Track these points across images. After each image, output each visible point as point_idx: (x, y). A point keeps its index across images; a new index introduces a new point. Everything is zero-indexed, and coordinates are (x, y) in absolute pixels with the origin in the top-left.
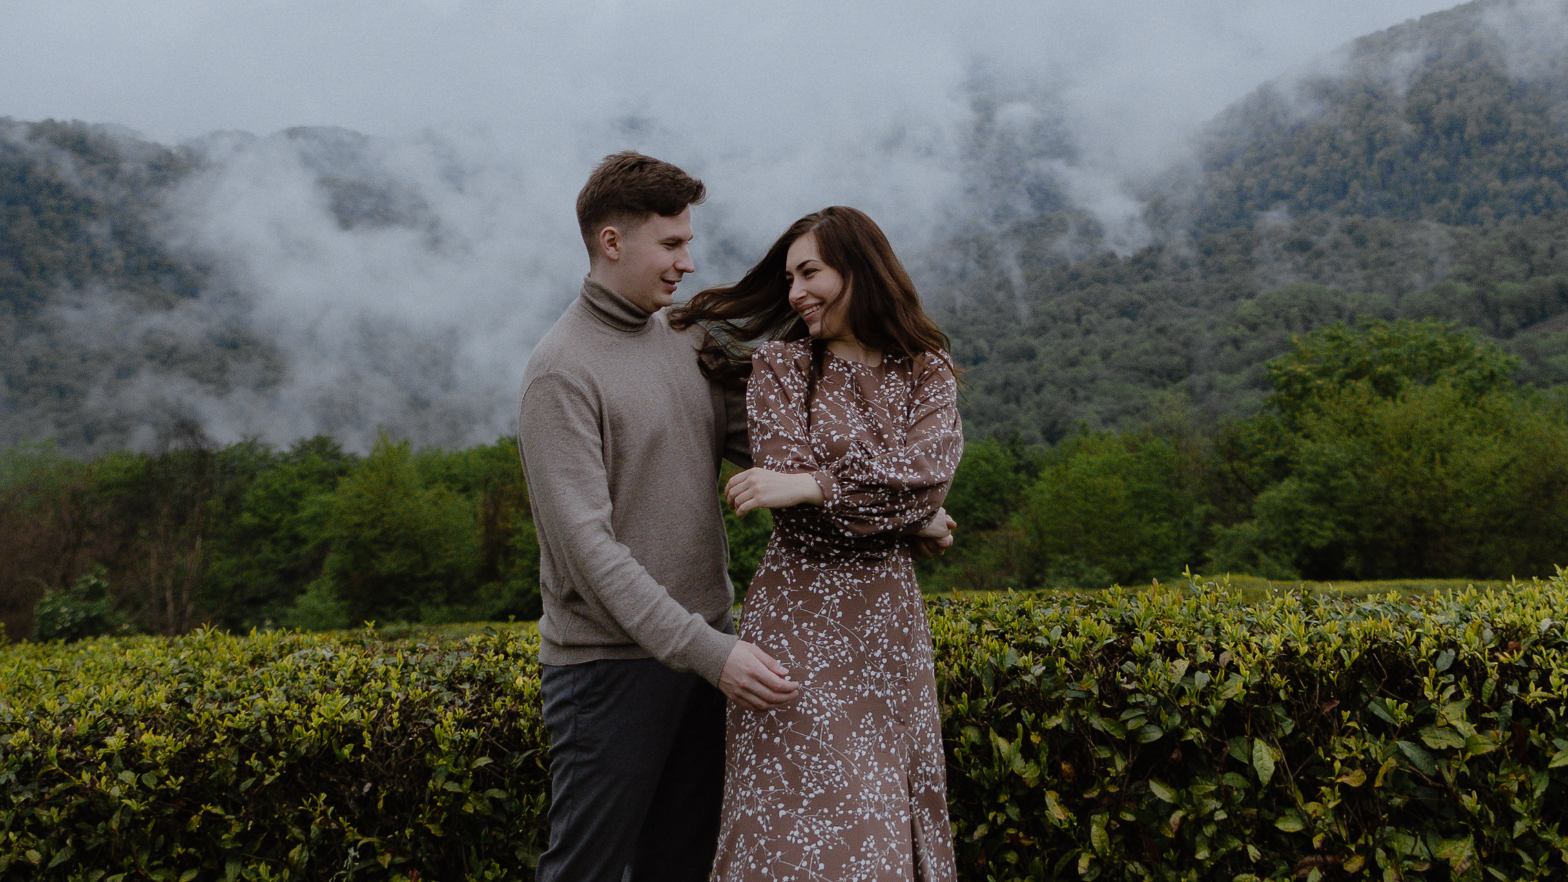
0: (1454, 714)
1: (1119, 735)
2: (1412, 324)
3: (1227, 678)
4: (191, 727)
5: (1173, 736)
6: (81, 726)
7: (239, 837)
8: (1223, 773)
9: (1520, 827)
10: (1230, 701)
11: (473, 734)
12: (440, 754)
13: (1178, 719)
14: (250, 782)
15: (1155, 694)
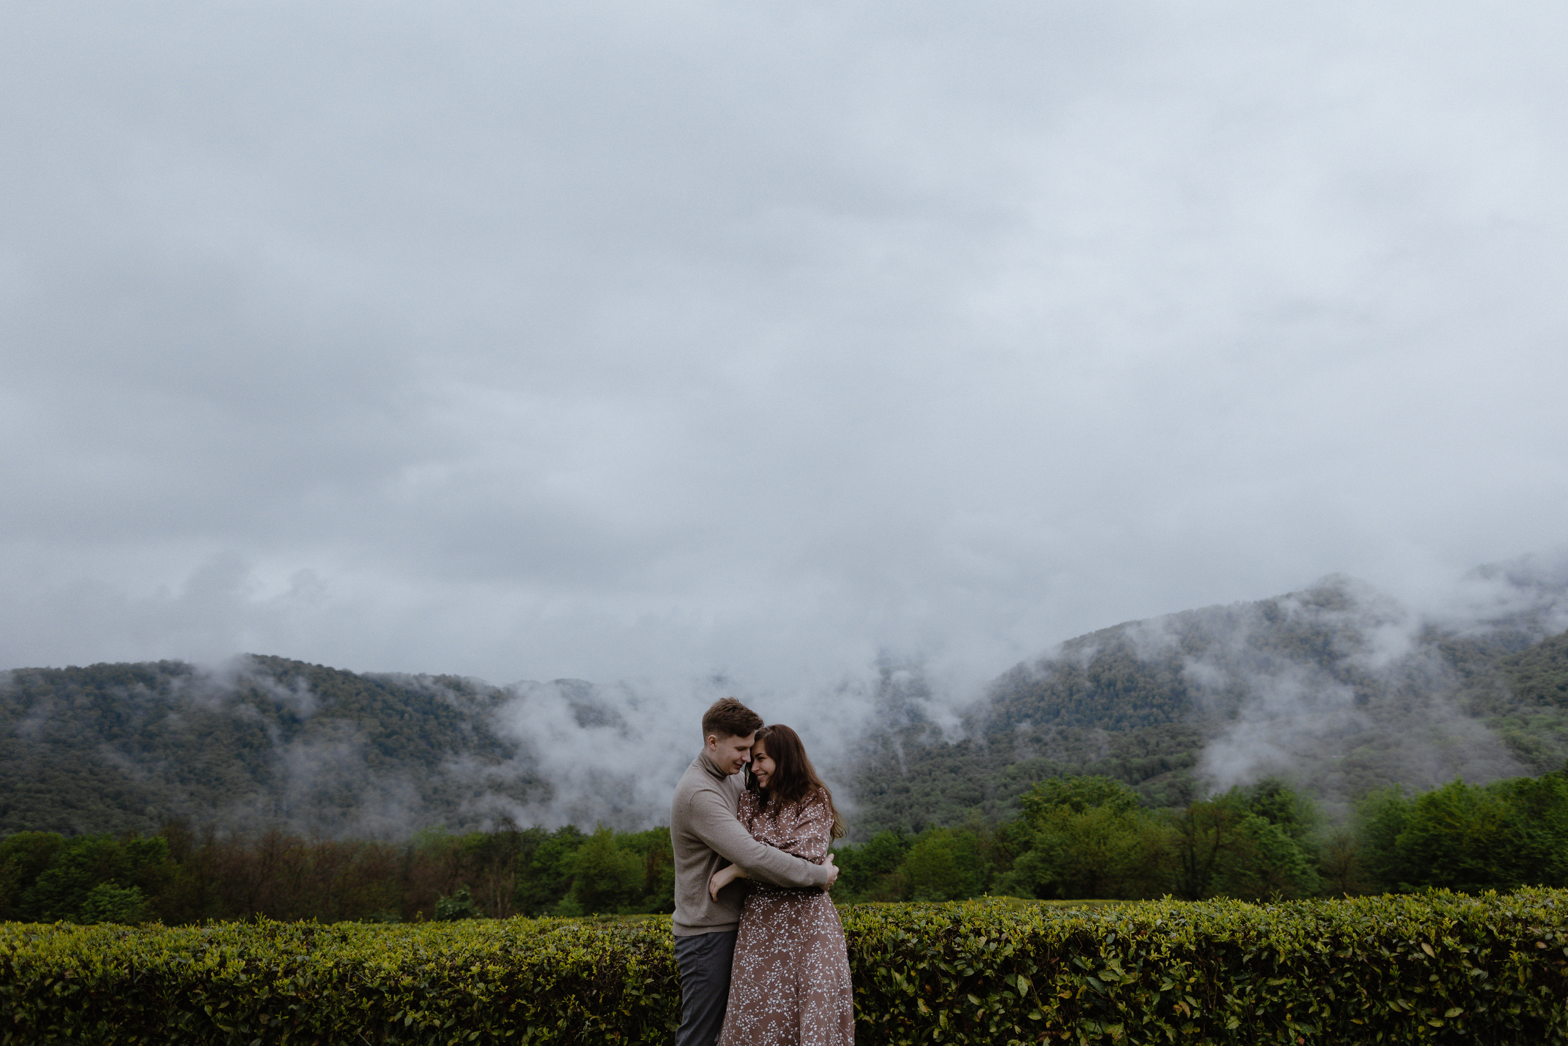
0: (1114, 964)
1: (953, 972)
2: (1090, 778)
3: (1005, 946)
4: (511, 962)
5: (979, 973)
6: (459, 961)
7: (534, 1015)
8: (1003, 991)
9: (1146, 1019)
10: (1006, 957)
11: (645, 967)
12: (629, 977)
13: (981, 965)
14: (539, 989)
15: (970, 953)
